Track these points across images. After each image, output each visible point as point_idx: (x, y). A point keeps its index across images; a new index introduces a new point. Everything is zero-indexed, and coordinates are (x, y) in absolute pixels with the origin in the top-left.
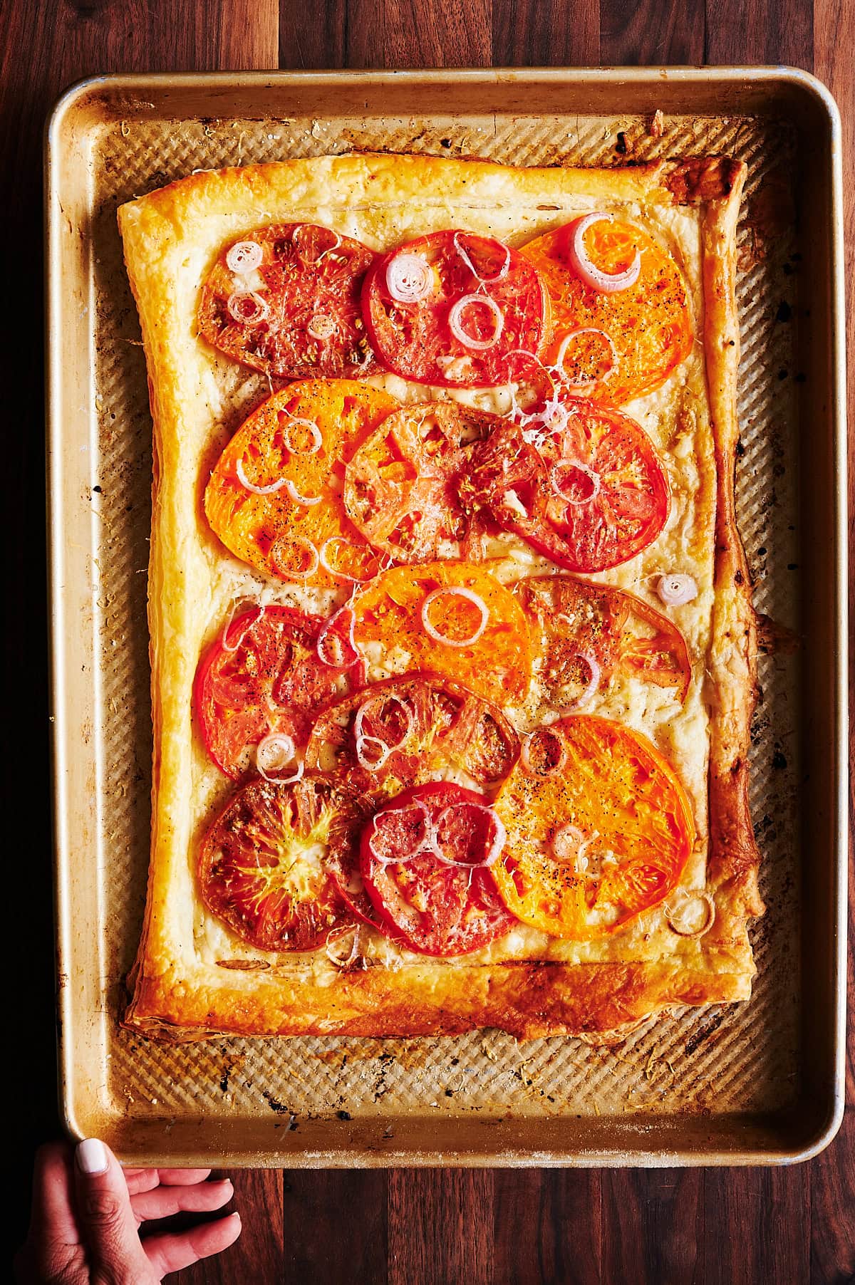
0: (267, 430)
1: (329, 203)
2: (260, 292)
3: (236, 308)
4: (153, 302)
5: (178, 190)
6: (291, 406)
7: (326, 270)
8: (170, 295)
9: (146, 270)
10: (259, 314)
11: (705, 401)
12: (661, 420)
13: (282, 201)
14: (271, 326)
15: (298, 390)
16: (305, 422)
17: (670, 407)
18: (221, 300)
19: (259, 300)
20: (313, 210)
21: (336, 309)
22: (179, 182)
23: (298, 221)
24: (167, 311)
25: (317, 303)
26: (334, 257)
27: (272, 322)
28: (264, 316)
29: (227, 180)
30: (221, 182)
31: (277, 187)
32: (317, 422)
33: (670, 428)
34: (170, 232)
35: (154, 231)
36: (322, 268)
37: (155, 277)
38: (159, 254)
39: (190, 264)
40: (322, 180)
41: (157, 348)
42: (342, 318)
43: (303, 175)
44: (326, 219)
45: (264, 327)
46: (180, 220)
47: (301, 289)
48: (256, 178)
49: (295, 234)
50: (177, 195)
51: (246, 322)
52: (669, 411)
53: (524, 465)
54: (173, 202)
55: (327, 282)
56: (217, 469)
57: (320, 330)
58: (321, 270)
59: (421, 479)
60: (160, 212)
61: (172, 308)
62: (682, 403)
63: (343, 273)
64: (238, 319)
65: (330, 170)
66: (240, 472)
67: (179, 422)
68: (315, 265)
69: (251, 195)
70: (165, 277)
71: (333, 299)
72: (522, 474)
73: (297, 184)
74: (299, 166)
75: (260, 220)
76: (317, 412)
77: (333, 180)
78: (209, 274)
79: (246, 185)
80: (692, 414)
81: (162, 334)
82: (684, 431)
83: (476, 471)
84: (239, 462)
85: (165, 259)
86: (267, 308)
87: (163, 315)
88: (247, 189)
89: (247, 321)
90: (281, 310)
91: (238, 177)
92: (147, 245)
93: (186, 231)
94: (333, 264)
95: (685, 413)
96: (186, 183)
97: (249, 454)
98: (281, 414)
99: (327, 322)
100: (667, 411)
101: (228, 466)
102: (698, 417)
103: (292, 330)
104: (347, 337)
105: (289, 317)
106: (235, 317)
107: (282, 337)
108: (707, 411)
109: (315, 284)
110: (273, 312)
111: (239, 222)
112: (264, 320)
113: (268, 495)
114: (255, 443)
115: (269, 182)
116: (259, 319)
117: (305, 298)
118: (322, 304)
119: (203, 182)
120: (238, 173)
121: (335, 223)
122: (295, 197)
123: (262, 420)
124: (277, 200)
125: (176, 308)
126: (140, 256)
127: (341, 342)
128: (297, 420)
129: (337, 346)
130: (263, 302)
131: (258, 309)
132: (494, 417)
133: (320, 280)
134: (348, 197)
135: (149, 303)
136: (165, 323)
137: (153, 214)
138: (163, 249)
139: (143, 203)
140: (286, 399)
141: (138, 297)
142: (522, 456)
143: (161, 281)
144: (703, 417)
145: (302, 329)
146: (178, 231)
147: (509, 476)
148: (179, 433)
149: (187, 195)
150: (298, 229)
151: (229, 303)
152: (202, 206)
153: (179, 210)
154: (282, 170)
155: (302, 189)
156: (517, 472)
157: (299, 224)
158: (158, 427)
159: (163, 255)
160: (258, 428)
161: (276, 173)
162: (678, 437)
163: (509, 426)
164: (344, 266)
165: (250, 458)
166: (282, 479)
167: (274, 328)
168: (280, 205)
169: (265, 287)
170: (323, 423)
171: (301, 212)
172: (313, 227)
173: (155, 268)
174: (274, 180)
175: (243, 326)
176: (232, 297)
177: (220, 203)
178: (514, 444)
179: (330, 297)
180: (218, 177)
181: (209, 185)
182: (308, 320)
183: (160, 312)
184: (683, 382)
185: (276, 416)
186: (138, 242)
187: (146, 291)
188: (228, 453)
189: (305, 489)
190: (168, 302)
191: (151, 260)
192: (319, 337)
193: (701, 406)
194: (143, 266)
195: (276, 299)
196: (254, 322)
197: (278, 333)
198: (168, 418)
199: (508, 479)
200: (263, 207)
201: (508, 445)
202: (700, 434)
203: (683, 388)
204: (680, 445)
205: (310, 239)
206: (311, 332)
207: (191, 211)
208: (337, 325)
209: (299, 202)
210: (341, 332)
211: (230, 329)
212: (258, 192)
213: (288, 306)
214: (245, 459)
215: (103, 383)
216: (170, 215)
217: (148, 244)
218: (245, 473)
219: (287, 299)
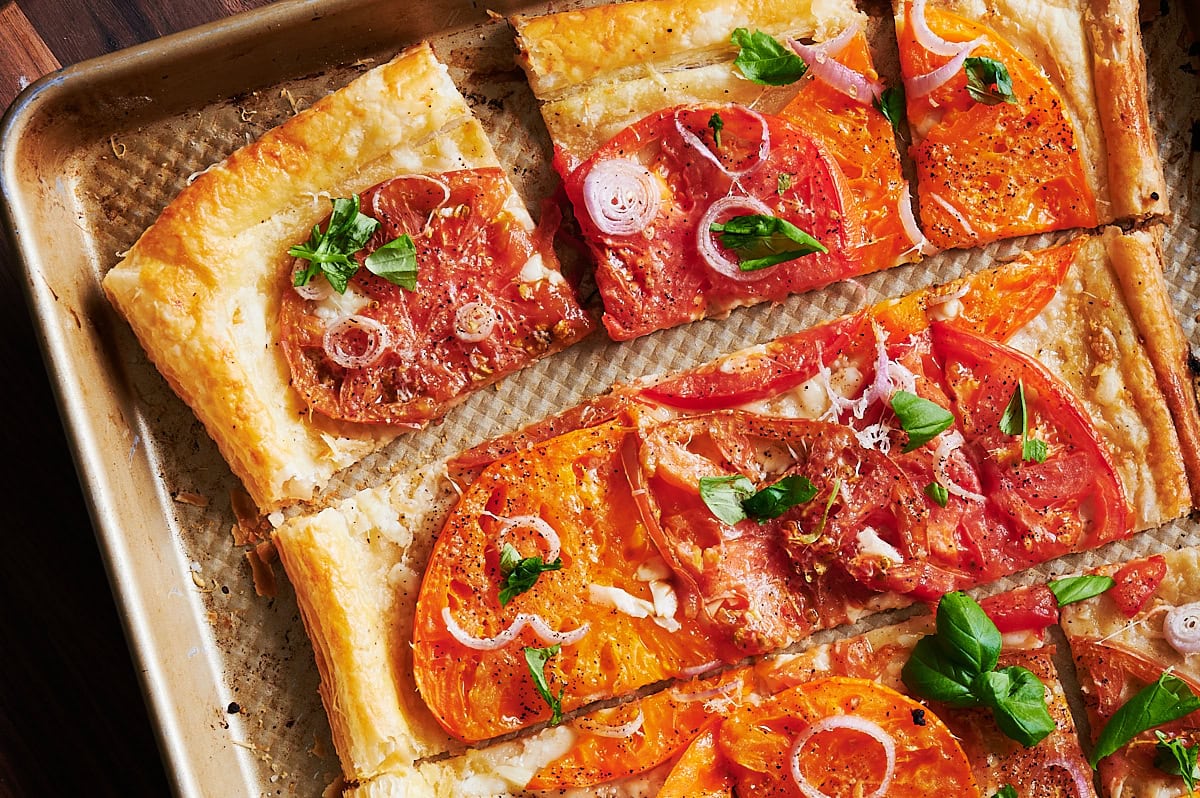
0: (470, 552)
1: (404, 136)
2: (363, 312)
3: (339, 350)
4: (215, 395)
5: (178, 217)
6: (494, 504)
7: (444, 236)
8: (235, 374)
9: (184, 354)
10: (377, 344)
11: (1120, 306)
12: (1062, 355)
13: (336, 166)
14: (402, 353)
15: (498, 476)
16: (523, 521)
17: (1070, 331)
18: (314, 350)
19: (367, 323)
20: (386, 157)
21: (484, 286)
22: (173, 205)
23: (370, 184)
24: (241, 399)
25: (453, 291)
26: (447, 212)
27: (400, 347)
28: (385, 343)
29: (242, 170)
30: (235, 177)
31: (319, 148)
32: (544, 516)
33: (1079, 362)
34: (193, 283)
35: (170, 292)
36: (437, 235)
37: (201, 357)
38: (192, 322)
39: (244, 316)
40: (378, 107)
41: (249, 459)
42: (497, 295)
43: (349, 114)
44: (410, 163)
45: (391, 359)
46: (199, 259)
47: (421, 281)
48: (282, 149)
49: (376, 204)
50: (180, 225)
51: (364, 363)
52: (1070, 338)
53: (873, 485)
54: (178, 237)
55: (454, 252)
56: (417, 636)
57: (474, 326)
58: (436, 240)
59: (728, 542)
60: (165, 259)
61: (247, 392)
62: (1087, 321)
63: (471, 229)
64: (350, 366)
65: (385, 89)
66: (452, 627)
67: (334, 579)
68: (425, 238)
69: (287, 176)
70: (216, 349)
71: (473, 274)
72: (873, 499)
73: (346, 130)
74: (336, 102)
75: (317, 209)
76: (537, 500)
77: (395, 102)
78: (278, 319)
79: (274, 165)
80: (1106, 331)
81: (248, 438)
82: (1101, 360)
83: (805, 514)
84: (446, 612)
85: (205, 326)
86: (383, 329)
87: (238, 408)
88: (275, 170)
89: (364, 361)
90: (406, 323)
91: (256, 158)
92: (168, 317)
93: (214, 270)
94: (451, 221)
95: (1097, 333)
96: (185, 201)
97: (455, 596)
98: (483, 521)
99: (480, 311)
100: (1067, 340)
101: (431, 626)
102: (1117, 334)
103: (434, 345)
104: (518, 319)
105: (422, 329)
106: (344, 365)
107: (425, 361)
108: (1127, 320)
109: (437, 263)
110: (396, 332)
111: (287, 225)
112: (386, 349)
113: (507, 646)
114: (461, 577)
115: (302, 145)
116: (381, 350)
117: (432, 291)
118: (460, 289)
119: (210, 189)
120: (253, 153)
121: (426, 163)
122: (351, 151)
123: (458, 538)
124: (328, 169)
125: (252, 390)
126: (166, 337)
127: (513, 330)
128: (511, 522)
129: (511, 337)
130: (374, 324)
131: (371, 337)
132: (806, 423)
133: (442, 255)
134: (429, 116)
135: (209, 401)
136: (245, 419)
137: (157, 269)
138: (195, 312)
139: (136, 258)
140: (484, 496)
141: (190, 398)
142: (866, 470)
143: (212, 359)
144: (1124, 331)
145: (450, 338)
146: (204, 275)
147: (857, 507)
148: (340, 595)
149: (194, 218)
150: (377, 196)
151: (327, 349)
152: (222, 224)
153: (192, 245)
154: (315, 121)
155: (356, 133)
156: (866, 498)
157: (375, 188)
158: (304, 596)
159: (198, 320)
160: (455, 551)
161: (308, 129)
162: (1095, 374)
163: (832, 430)
164: (467, 217)
165: (461, 601)
166: (520, 616)
167: (408, 354)
168: (335, 173)
169: (367, 301)
170: (552, 514)
171: (371, 169)
172: (397, 182)
173: (196, 344)
174: (309, 139)
175: (362, 371)
176: (327, 337)
177: (247, 210)
178: (849, 455)
179: (468, 272)
180: (227, 172)
181: (219, 189)
182: (450, 321)
183: (232, 406)
184: (1078, 288)
185: (477, 525)
186: (156, 320)
187: (198, 384)
188: (425, 606)
189: (560, 621)
190: (236, 386)
191: (184, 336)
192: (478, 338)
193: (1115, 315)
194: (177, 349)
195: (390, 311)
196: (375, 358)
197: (417, 357)
198: (315, 577)
199: (855, 511)
200: (310, 186)
201: (841, 461)
202: (1127, 361)
203: (1081, 296)
204: (1101, 385)
205: (400, 202)
206: (463, 336)
207: (211, 239)
208: (496, 308)
209: (360, 155)
210: (506, 316)
211: (348, 385)
212: (294, 167)
213: (412, 313)
214: (453, 606)
215: (195, 543)
216: (182, 259)
217: (169, 314)
218: (461, 626)
219: (407, 304)
